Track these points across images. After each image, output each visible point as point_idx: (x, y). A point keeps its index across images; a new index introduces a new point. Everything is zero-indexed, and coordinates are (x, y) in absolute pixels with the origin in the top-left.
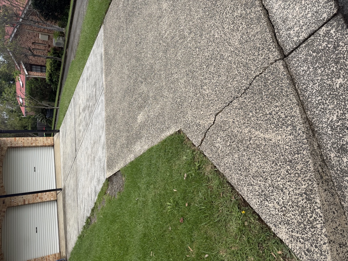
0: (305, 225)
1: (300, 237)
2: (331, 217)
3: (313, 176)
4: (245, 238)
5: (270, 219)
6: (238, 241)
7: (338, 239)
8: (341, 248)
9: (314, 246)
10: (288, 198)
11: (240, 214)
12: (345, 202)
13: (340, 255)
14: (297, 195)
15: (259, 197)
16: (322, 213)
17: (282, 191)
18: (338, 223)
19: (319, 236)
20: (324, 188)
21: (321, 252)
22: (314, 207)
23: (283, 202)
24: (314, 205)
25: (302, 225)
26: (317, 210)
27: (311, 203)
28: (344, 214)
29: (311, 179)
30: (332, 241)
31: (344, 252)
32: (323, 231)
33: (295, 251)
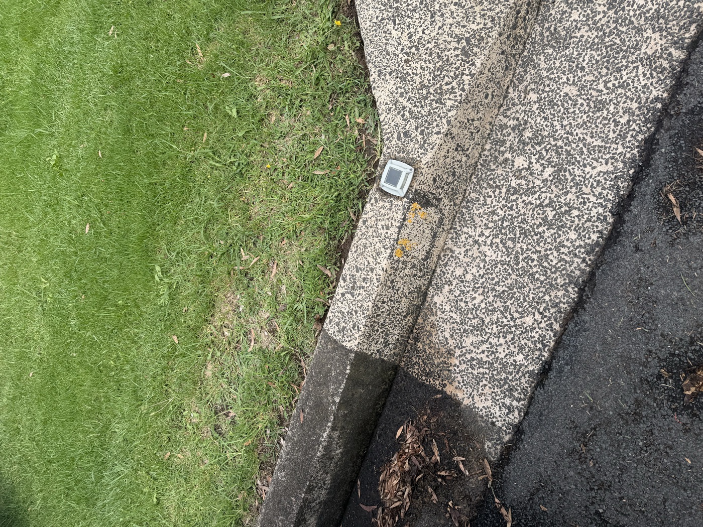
0: (428, 92)
1: (408, 109)
2: (478, 101)
3: (504, 15)
4: (314, 74)
5: (378, 59)
6: (298, 72)
7: (462, 136)
8: (456, 153)
9: (419, 130)
10: (433, 34)
11: (329, 24)
12: (514, 90)
13: (448, 160)
14: (451, 37)
15: (383, 8)
16: (469, 84)
17: (432, 17)
18: (480, 115)
19: (438, 119)
20: (505, 47)
21: (425, 143)
22: (465, 70)
23: (421, 38)
24: (467, 65)
25: (425, 91)
26: (464, 77)
27: (465, 61)
28: (499, 108)
29: (496, 18)
30: (451, 134)
31: (456, 159)
32: (450, 114)
33: (386, 127)
